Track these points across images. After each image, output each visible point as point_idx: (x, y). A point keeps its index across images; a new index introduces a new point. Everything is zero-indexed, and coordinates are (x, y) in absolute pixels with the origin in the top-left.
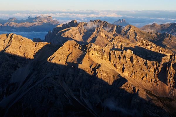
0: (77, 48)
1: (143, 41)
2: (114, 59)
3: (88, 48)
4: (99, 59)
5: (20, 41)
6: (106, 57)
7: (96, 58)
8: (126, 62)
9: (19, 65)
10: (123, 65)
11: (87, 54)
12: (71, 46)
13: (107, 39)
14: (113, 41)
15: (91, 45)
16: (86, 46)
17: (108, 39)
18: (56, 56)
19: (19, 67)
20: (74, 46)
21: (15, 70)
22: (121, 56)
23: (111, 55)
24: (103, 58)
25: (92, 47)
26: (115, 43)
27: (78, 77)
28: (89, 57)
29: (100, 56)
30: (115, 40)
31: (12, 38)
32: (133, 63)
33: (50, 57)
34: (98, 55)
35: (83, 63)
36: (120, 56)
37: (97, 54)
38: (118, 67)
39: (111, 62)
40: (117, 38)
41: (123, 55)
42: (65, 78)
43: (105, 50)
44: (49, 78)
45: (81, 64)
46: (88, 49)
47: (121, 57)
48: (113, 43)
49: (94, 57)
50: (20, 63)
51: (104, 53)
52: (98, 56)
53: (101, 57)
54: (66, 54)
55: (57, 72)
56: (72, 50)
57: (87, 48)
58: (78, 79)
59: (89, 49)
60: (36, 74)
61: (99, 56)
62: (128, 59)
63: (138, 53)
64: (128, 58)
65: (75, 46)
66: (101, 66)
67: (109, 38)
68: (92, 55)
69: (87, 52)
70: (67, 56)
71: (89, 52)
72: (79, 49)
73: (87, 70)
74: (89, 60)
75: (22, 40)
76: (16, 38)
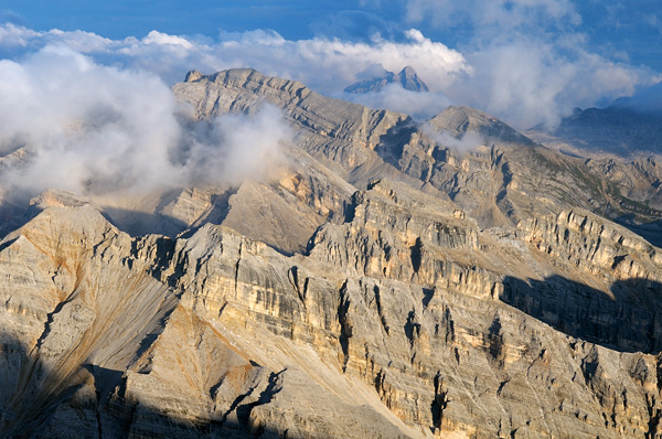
0: (117, 261)
1: (563, 216)
2: (370, 338)
3: (193, 262)
4: (270, 340)
6: (315, 322)
7: (250, 329)
8: (457, 357)
10: (436, 381)
11: (186, 302)
12: (70, 249)
13: (311, 204)
14: (359, 211)
15: (217, 239)
16: (178, 247)
17: (317, 202)
20: (96, 247)
22: (420, 318)
23: (351, 310)
24: (297, 331)
25: (217, 252)
26: (371, 229)
28: (199, 323)
29: (276, 313)
30: (375, 210)
32: (502, 364)
34: (260, 308)
35: (155, 367)
36: (412, 315)
37: (252, 305)
38: (398, 396)
39: (352, 357)
40: (385, 193)
41: (431, 306)
43: (309, 274)
45: (145, 371)
46: (192, 270)
47: (418, 326)
48: (361, 232)
49: (231, 322)
51: (302, 298)
52: (259, 316)
53: (285, 323)
54: (35, 305)
56: (79, 271)
57: (184, 259)
59: (198, 268)
61: (268, 319)
62: (469, 339)
63: (529, 300)
64: (471, 332)
65: (100, 249)
66: (286, 383)
67: (321, 195)
68: (222, 309)
69: (183, 286)
70: (46, 320)
71: (199, 285)
72: (130, 267)
73: (188, 417)
74: (197, 346)
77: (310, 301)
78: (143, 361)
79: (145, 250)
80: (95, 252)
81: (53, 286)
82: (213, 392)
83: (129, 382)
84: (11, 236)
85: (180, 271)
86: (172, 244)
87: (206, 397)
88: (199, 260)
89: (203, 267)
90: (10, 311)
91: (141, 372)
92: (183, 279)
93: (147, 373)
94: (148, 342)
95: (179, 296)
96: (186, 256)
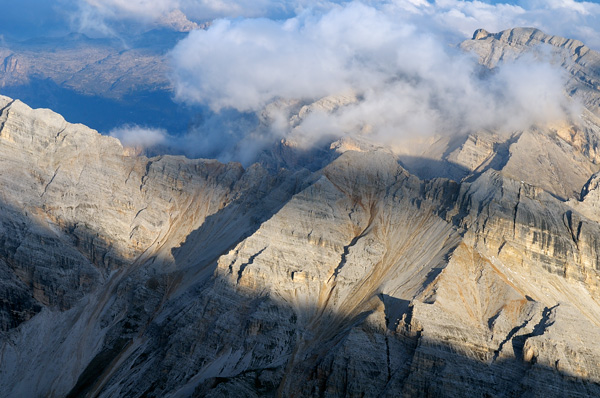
0: (407, 200)
3: (476, 205)
4: (544, 277)
5: (52, 146)
6: (587, 262)
7: (526, 266)
9: (39, 296)
11: (469, 240)
13: (586, 153)
15: (498, 184)
16: (463, 190)
17: (592, 152)
18: (272, 244)
19: (38, 309)
20: (388, 188)
21: (16, 322)
24: (570, 270)
25: (498, 195)
27: (408, 387)
28: (479, 259)
29: (550, 252)
31: (3, 125)
33: (232, 253)
34: (536, 248)
35: (439, 298)
37: (528, 245)
42: (324, 387)
43: (583, 218)
44: (225, 380)
45: (430, 301)
46: (474, 211)
49: (509, 260)
50: (44, 282)
51: (576, 240)
52: (535, 255)
53: (559, 263)
54: (335, 239)
55: (272, 346)
56: (373, 209)
57: (467, 201)
59: (480, 209)
60: (144, 356)
61: (543, 258)
65: (392, 190)
66: (558, 317)
67: (595, 145)
68: (501, 247)
69: (466, 225)
70: (342, 252)
71: (481, 226)
72: (419, 207)
73: (467, 344)
74: (478, 280)
75: (59, 138)
76: (28, 125)
77: (583, 244)
78: (428, 292)
79: (432, 192)
80: (388, 193)
81: (350, 222)
82: (491, 323)
83: (415, 310)
84: (314, 176)
85: (464, 212)
86: (457, 187)
87: (484, 327)
88: (481, 203)
89: (485, 208)
90: (311, 243)
91: (426, 302)
92: (466, 219)
93: (432, 303)
94: (433, 275)
95: (462, 235)
96: (470, 198)
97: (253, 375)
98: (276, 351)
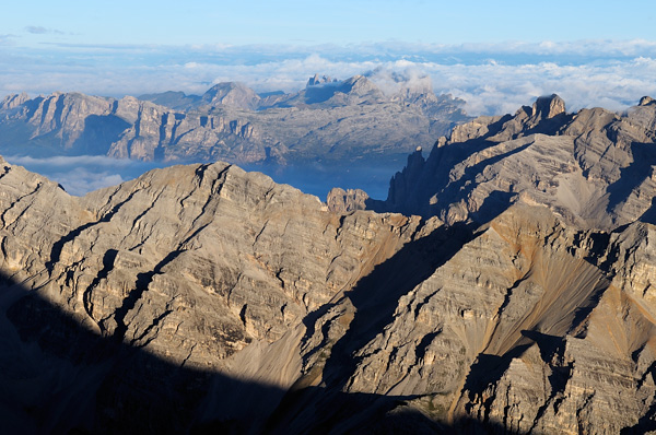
0: (563, 248)
3: (623, 252)
5: (262, 203)
9: (250, 330)
11: (616, 283)
12: (528, 237)
15: (643, 234)
16: (612, 239)
18: (446, 286)
19: (249, 341)
20: (547, 238)
21: (231, 351)
25: (643, 244)
27: (562, 410)
28: (626, 300)
31: (221, 186)
33: (411, 293)
35: (589, 334)
45: (581, 336)
46: (622, 258)
49: (653, 300)
50: (255, 318)
54: (500, 281)
55: (444, 374)
56: (534, 255)
57: (616, 249)
58: (561, 419)
59: (627, 256)
65: (551, 239)
68: (646, 290)
69: (614, 270)
70: (506, 293)
71: (628, 270)
72: (573, 254)
73: (615, 374)
74: (625, 318)
75: (268, 196)
76: (242, 186)
78: (579, 329)
79: (585, 241)
80: (546, 242)
81: (513, 267)
82: (635, 356)
83: (568, 344)
84: (483, 228)
85: (612, 258)
86: (607, 236)
87: (629, 359)
88: (628, 251)
89: (632, 256)
90: (480, 285)
91: (577, 337)
92: (615, 265)
93: (583, 338)
94: (582, 314)
95: (611, 279)
96: (618, 246)
97: (427, 398)
98: (449, 377)
